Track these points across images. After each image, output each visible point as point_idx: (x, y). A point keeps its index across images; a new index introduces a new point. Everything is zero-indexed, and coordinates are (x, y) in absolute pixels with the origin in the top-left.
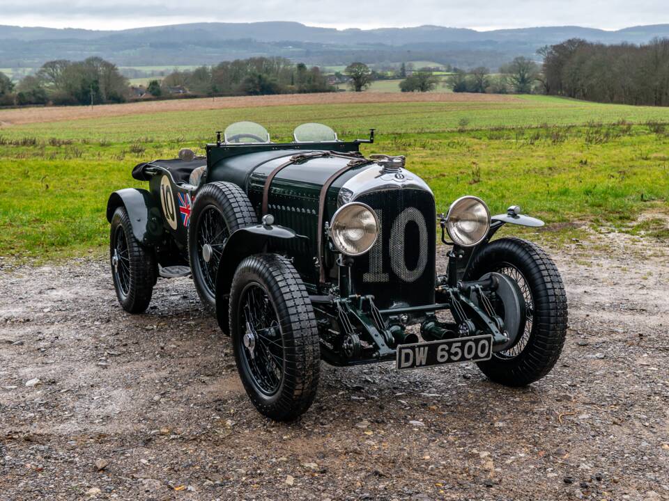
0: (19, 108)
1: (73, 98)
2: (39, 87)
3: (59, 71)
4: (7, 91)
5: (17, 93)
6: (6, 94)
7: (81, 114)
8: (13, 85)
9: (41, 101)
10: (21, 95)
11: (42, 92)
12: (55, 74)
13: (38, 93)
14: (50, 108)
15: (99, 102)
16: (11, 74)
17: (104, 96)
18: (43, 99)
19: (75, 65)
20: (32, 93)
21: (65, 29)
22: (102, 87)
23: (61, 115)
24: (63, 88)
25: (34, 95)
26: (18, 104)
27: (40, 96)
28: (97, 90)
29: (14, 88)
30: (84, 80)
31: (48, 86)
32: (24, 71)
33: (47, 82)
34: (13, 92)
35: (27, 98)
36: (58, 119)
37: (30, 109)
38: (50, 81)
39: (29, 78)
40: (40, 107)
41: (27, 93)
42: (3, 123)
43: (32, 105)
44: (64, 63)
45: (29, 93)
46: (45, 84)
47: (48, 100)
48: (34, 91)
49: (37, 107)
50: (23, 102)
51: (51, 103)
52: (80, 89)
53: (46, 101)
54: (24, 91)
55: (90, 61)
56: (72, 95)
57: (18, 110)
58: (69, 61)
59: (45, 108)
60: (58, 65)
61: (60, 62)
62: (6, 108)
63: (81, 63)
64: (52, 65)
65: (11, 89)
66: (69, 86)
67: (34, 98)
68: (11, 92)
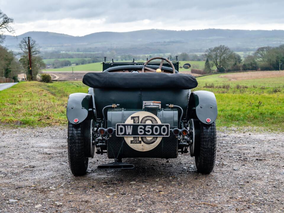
0: (243, 72)
1: (272, 67)
2: (254, 61)
3: (265, 52)
4: (238, 63)
5: (243, 64)
6: (237, 64)
7: (273, 75)
8: (241, 60)
9: (254, 68)
10: (244, 65)
11: (255, 63)
12: (263, 54)
13: (253, 64)
14: (258, 72)
16: (243, 54)
18: (255, 67)
19: (274, 49)
20: (250, 64)
23: (262, 75)
24: (267, 61)
25: (251, 65)
26: (243, 70)
27: (254, 65)
28: (283, 62)
29: (242, 61)
30: (278, 57)
31: (259, 60)
32: (249, 53)
33: (259, 58)
34: (241, 64)
35: (248, 67)
36: (259, 77)
37: (248, 72)
38: (260, 57)
39: (249, 57)
40: (253, 71)
41: (247, 64)
42: (232, 79)
43: (250, 70)
44: (268, 49)
45: (249, 64)
46: (258, 59)
47: (258, 68)
48: (251, 63)
49: (252, 71)
50: (245, 69)
51: (260, 69)
52: (275, 61)
53: (257, 68)
54: (247, 63)
55: (282, 47)
56: (271, 65)
57: (242, 73)
58: (271, 47)
59: (256, 72)
60: (265, 50)
61: (266, 48)
62: (237, 72)
63: (277, 48)
64: (262, 49)
65: (240, 62)
66: (269, 60)
67: (252, 67)
68: (240, 64)
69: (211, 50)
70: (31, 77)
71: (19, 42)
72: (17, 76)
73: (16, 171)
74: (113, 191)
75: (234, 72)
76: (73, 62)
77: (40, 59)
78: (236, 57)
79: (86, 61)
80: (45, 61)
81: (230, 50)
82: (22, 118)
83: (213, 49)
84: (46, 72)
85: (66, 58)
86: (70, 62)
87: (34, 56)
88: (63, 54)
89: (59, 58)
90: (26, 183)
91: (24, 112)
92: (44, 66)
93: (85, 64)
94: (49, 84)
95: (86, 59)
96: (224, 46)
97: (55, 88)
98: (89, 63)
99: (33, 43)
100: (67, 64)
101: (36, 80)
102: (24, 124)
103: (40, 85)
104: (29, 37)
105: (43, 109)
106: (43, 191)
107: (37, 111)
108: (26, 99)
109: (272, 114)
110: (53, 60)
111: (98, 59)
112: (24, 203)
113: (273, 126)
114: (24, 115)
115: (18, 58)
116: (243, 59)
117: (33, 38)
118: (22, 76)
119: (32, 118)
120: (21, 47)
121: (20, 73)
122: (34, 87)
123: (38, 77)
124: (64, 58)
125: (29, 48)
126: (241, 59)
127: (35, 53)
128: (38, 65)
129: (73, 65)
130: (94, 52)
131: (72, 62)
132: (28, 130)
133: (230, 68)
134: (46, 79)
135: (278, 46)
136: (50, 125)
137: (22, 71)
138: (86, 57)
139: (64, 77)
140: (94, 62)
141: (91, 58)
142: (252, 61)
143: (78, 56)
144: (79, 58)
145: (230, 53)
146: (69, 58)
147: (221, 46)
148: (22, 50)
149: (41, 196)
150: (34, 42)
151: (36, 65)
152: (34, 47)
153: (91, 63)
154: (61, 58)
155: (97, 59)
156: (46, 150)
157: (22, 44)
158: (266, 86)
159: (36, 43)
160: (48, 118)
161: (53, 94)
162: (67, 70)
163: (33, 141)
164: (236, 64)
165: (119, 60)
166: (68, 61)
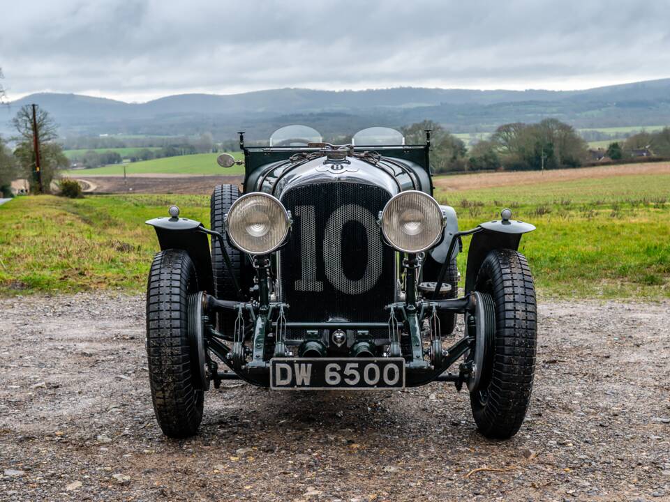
0: (470, 173)
1: (526, 163)
2: (491, 152)
3: (513, 134)
5: (469, 158)
6: (458, 159)
7: (529, 179)
8: (466, 150)
9: (492, 166)
10: (472, 160)
11: (494, 156)
12: (509, 138)
13: (490, 158)
14: (500, 173)
15: (551, 166)
16: (468, 139)
17: (558, 160)
18: (494, 164)
19: (530, 128)
20: (484, 158)
21: (526, 91)
22: (556, 150)
23: (507, 180)
24: (516, 152)
25: (486, 160)
26: (469, 170)
27: (492, 160)
28: (550, 154)
29: (467, 153)
30: (538, 143)
31: (500, 150)
32: (481, 136)
33: (501, 147)
34: (465, 157)
35: (479, 164)
36: (503, 184)
37: (480, 175)
38: (504, 145)
39: (482, 143)
40: (491, 172)
41: (478, 158)
42: (449, 188)
43: (483, 171)
44: (518, 126)
45: (481, 158)
46: (498, 149)
47: (500, 166)
48: (486, 156)
49: (488, 172)
50: (474, 167)
51: (502, 168)
52: (533, 153)
53: (497, 166)
54: (477, 156)
55: (545, 123)
56: (524, 159)
57: (468, 176)
58: (524, 124)
59: (496, 174)
60: (512, 129)
61: (514, 125)
62: (457, 174)
63: (536, 126)
64: (506, 128)
65: (463, 154)
66: (522, 150)
67: (486, 163)
68: (463, 157)
69: (406, 130)
70: (38, 186)
71: (14, 115)
72: (10, 185)
73: (17, 397)
74: (243, 444)
75: (451, 174)
76: (126, 155)
77: (56, 150)
78: (455, 144)
79: (152, 153)
80: (68, 154)
81: (444, 130)
82: (24, 275)
83: (410, 127)
84: (69, 175)
85: (111, 147)
86: (119, 156)
87: (46, 142)
88: (104, 139)
89: (96, 147)
90: (42, 427)
91: (30, 260)
92: (65, 164)
93: (150, 159)
94: (78, 201)
95: (152, 149)
96: (430, 122)
97: (89, 208)
98: (159, 157)
99: (42, 118)
100: (113, 159)
101: (49, 193)
102: (30, 286)
103: (58, 204)
104: (34, 106)
105: (69, 254)
106: (82, 446)
107: (56, 259)
108: (31, 233)
109: (552, 260)
110: (83, 152)
111: (176, 148)
112: (39, 478)
113: (561, 287)
114: (29, 267)
115: (12, 147)
116: (469, 148)
117: (42, 107)
118: (19, 185)
119: (46, 274)
120: (18, 126)
121: (15, 178)
122: (44, 207)
123: (54, 186)
124: (106, 147)
125: (35, 128)
126: (466, 147)
127: (46, 137)
128: (53, 161)
129: (126, 162)
130: (167, 135)
131: (122, 156)
132: (39, 301)
133: (443, 165)
134: (71, 190)
135: (538, 121)
136: (85, 288)
137: (20, 175)
138: (151, 146)
139: (106, 186)
140: (168, 155)
141: (161, 146)
142: (486, 152)
143: (135, 143)
144: (137, 147)
145: (443, 136)
146: (117, 147)
147: (425, 121)
148: (19, 131)
149: (78, 457)
150: (46, 114)
151: (49, 161)
152: (44, 124)
153: (163, 157)
154: (101, 148)
155: (174, 150)
156: (82, 346)
157: (20, 120)
158: (521, 201)
159: (49, 116)
160: (82, 274)
161: (86, 221)
162: (114, 171)
163: (51, 326)
164: (455, 158)
165: (219, 150)
166: (115, 154)
